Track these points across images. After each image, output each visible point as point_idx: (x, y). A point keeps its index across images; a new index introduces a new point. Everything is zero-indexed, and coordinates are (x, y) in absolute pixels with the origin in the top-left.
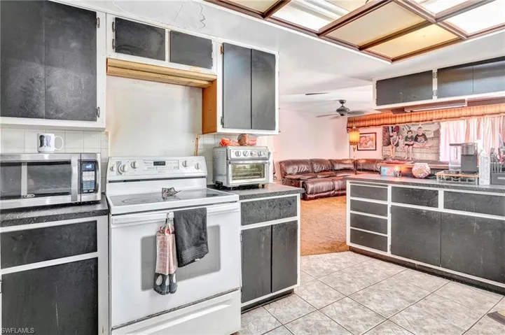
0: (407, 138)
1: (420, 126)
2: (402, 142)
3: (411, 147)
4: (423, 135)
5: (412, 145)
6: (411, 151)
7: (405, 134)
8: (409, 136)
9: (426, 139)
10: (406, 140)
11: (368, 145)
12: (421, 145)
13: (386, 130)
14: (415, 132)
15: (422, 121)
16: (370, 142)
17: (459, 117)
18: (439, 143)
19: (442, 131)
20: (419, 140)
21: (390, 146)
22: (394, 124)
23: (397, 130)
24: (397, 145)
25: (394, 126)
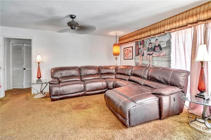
0: (149, 49)
1: (157, 38)
2: (146, 52)
3: (151, 56)
4: (159, 46)
5: (152, 54)
6: (151, 59)
7: (148, 46)
8: (150, 47)
9: (161, 49)
10: (148, 51)
11: (129, 56)
12: (157, 54)
13: (137, 44)
14: (154, 43)
15: (158, 34)
16: (130, 54)
17: (186, 26)
18: (170, 52)
19: (173, 41)
20: (156, 50)
21: (139, 56)
22: (141, 39)
23: (143, 43)
24: (143, 55)
25: (141, 40)
